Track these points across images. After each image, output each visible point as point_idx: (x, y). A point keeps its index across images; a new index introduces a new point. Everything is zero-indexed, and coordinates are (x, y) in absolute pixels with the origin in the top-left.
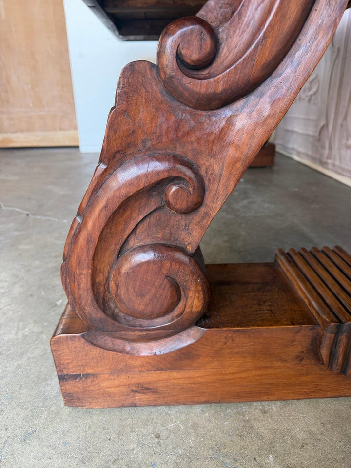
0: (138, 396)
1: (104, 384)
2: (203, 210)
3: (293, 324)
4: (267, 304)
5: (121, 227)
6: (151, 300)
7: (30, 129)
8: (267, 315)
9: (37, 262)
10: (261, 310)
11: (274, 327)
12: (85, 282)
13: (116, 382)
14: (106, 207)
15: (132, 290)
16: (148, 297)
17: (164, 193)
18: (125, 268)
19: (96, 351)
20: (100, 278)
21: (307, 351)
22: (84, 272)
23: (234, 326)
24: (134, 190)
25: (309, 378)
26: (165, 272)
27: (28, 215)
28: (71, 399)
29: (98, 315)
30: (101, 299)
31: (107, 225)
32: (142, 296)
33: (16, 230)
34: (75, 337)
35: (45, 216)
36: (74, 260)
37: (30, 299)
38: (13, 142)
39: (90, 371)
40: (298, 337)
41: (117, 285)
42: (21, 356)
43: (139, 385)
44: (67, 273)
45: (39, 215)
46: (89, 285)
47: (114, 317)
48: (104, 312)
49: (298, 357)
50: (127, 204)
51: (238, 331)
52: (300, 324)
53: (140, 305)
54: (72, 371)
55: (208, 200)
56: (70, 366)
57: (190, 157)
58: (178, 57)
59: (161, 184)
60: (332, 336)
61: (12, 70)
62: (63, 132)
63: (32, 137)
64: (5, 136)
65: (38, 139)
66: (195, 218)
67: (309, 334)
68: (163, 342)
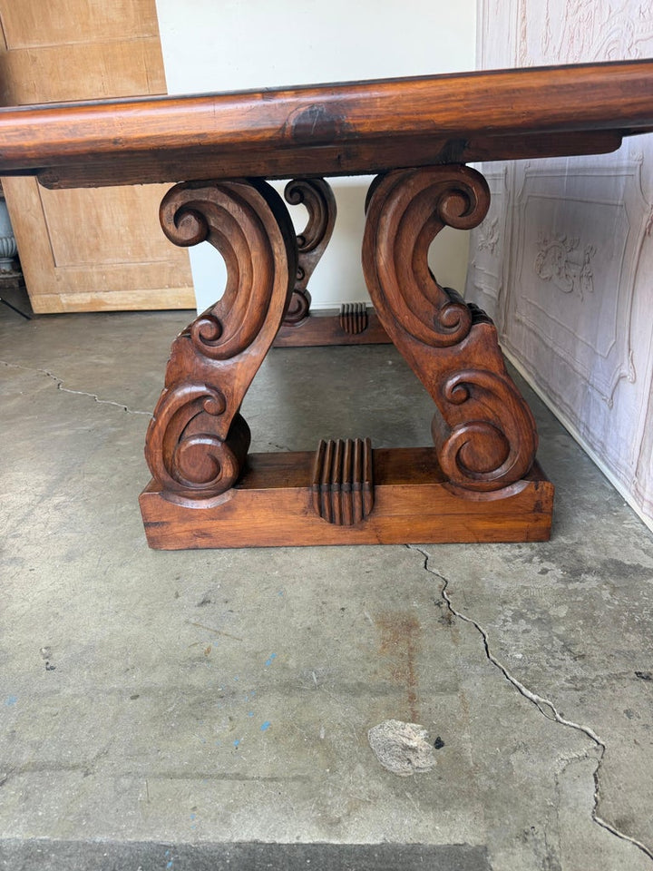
0: (199, 540)
1: (176, 530)
2: (226, 413)
3: (297, 487)
4: (288, 477)
5: (179, 424)
6: (200, 469)
7: (128, 286)
8: (283, 482)
10: (281, 480)
11: (282, 488)
12: (159, 458)
13: (183, 529)
14: (168, 412)
15: (187, 464)
16: (198, 467)
17: (202, 404)
18: (182, 450)
19: (168, 504)
20: (168, 456)
21: (308, 506)
22: (158, 451)
24: (183, 403)
25: (314, 528)
26: (206, 451)
27: (126, 409)
28: (154, 543)
29: (168, 479)
30: (170, 470)
31: (170, 423)
32: (194, 467)
33: (113, 426)
34: (155, 494)
35: (144, 411)
36: (151, 444)
37: (127, 487)
38: (107, 304)
39: (165, 520)
40: (300, 496)
41: (179, 460)
42: (119, 524)
43: (198, 530)
44: (148, 451)
45: (137, 410)
46: (162, 459)
47: (179, 481)
48: (172, 477)
49: (303, 511)
50: (180, 410)
53: (193, 473)
54: (153, 519)
55: (228, 407)
56: (151, 516)
57: (215, 384)
58: (200, 335)
59: (200, 399)
60: (316, 494)
61: (104, 207)
62: (173, 290)
63: (130, 297)
64: (94, 296)
65: (139, 299)
66: (223, 418)
67: (307, 493)
68: (212, 500)
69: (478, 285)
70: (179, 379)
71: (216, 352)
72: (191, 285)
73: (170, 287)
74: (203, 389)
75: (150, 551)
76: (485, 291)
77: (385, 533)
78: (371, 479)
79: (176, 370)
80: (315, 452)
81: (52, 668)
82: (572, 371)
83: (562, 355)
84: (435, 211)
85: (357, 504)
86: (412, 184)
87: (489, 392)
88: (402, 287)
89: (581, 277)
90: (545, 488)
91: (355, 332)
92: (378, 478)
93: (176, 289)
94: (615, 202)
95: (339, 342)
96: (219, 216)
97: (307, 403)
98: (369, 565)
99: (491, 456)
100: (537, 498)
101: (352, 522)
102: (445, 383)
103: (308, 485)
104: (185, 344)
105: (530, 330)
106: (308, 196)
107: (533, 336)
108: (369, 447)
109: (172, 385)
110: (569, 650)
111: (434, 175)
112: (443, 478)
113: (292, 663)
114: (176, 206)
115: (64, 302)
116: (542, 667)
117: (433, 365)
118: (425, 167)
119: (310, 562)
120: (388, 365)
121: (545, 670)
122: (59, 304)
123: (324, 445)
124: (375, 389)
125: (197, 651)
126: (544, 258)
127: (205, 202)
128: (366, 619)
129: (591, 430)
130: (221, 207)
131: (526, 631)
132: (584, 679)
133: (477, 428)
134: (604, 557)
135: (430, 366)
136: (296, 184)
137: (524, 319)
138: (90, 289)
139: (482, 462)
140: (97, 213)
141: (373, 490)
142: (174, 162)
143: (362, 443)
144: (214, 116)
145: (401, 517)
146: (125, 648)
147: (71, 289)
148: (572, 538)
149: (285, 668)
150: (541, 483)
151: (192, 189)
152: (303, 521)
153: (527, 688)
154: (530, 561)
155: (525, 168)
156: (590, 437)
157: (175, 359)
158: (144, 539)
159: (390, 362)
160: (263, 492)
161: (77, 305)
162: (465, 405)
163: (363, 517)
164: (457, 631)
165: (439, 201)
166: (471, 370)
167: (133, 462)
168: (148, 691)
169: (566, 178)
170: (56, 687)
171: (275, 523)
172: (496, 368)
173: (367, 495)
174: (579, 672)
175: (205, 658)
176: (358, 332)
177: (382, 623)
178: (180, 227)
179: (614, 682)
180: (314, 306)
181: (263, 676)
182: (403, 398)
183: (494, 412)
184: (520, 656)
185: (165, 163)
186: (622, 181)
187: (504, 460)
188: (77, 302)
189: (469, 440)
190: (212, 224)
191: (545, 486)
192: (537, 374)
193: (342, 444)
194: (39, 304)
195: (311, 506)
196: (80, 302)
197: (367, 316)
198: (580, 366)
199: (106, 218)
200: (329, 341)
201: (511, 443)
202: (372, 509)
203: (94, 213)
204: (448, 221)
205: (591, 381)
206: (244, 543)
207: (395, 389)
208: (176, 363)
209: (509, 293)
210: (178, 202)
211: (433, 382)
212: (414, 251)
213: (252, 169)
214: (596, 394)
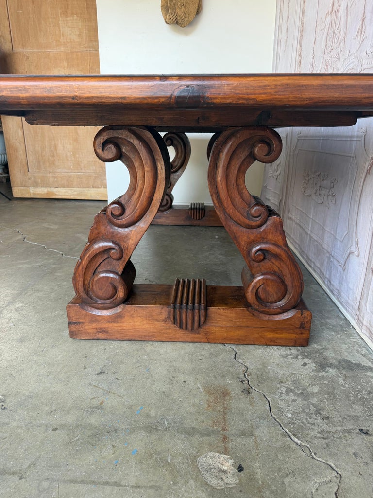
0: (100, 334)
1: (87, 327)
2: (123, 259)
3: (161, 305)
4: (156, 299)
5: (94, 264)
6: (105, 291)
7: (69, 185)
10: (152, 301)
11: (153, 306)
13: (91, 327)
14: (89, 257)
15: (97, 287)
16: (103, 290)
17: (109, 253)
18: (95, 280)
19: (83, 312)
20: (86, 282)
21: (167, 317)
22: (81, 279)
24: (98, 252)
25: (170, 331)
26: (109, 281)
27: (62, 254)
29: (85, 296)
30: (86, 291)
31: (89, 263)
32: (101, 290)
33: (54, 264)
34: (76, 305)
35: (74, 256)
36: (77, 275)
37: (59, 300)
38: (56, 195)
39: (81, 321)
40: (163, 311)
41: (92, 285)
42: (53, 322)
43: (100, 328)
44: (75, 280)
45: (69, 255)
46: (82, 284)
48: (87, 295)
49: (164, 320)
50: (96, 256)
53: (100, 293)
54: (74, 320)
55: (124, 256)
56: (73, 318)
57: (118, 242)
58: (112, 213)
59: (108, 250)
60: (172, 310)
61: (59, 140)
62: (95, 189)
63: (70, 192)
64: (49, 189)
65: (76, 193)
66: (121, 262)
67: (167, 309)
68: (110, 310)
69: (267, 197)
70: (97, 237)
71: (120, 223)
72: (105, 187)
73: (93, 187)
74: (111, 244)
75: (70, 340)
76: (271, 201)
77: (211, 336)
78: (205, 303)
79: (96, 232)
80: (172, 285)
81: (6, 409)
82: (321, 248)
83: (316, 239)
84: (251, 152)
85: (196, 318)
86: (239, 136)
87: (276, 256)
88: (230, 193)
89: (328, 195)
90: (306, 315)
91: (198, 219)
92: (209, 303)
93: (97, 189)
94: (350, 155)
95: (188, 224)
96: (128, 146)
97: (168, 257)
98: (201, 355)
99: (276, 293)
100: (302, 320)
101: (193, 329)
102: (251, 249)
103: (168, 304)
104: (102, 217)
105: (297, 223)
106: (175, 142)
107: (299, 227)
108: (204, 284)
109: (92, 241)
110: (320, 414)
111: (251, 132)
112: (248, 305)
113: (153, 413)
114: (103, 139)
115: (31, 192)
116: (303, 423)
117: (245, 238)
118: (246, 127)
119: (166, 351)
120: (216, 238)
121: (305, 425)
122: (29, 192)
123: (178, 281)
124: (208, 251)
125: (95, 403)
126: (307, 184)
127: (120, 138)
128: (198, 388)
129: (332, 282)
130: (129, 141)
131: (294, 400)
132: (328, 432)
133: (268, 277)
134: (339, 358)
135: (243, 239)
136: (169, 135)
137: (294, 218)
138: (47, 185)
139: (271, 296)
140: (55, 144)
141: (206, 310)
142: (104, 115)
143: (201, 282)
144: (132, 88)
145: (222, 327)
146: (52, 398)
147: (36, 185)
148: (321, 345)
149: (148, 416)
150: (304, 311)
151: (114, 130)
152: (163, 326)
153: (295, 436)
154: (296, 358)
155: (298, 134)
156: (331, 286)
157: (95, 226)
158: (67, 332)
159: (217, 237)
160: (141, 307)
161: (38, 194)
162: (262, 263)
163: (199, 326)
164: (253, 398)
165: (253, 147)
166: (266, 243)
167: (64, 285)
168: (63, 426)
169: (321, 141)
170: (7, 421)
171: (147, 326)
172: (281, 243)
173: (203, 312)
174: (325, 427)
175: (100, 407)
176: (199, 219)
177: (208, 392)
178: (105, 151)
179: (346, 434)
180: (175, 203)
181: (135, 421)
182: (224, 257)
183: (279, 268)
184: (290, 415)
185: (99, 114)
186: (354, 144)
187: (283, 297)
188: (38, 192)
189: (264, 283)
190: (124, 151)
191: (306, 313)
192: (301, 249)
193: (189, 282)
194: (17, 192)
195: (169, 317)
196: (41, 192)
197: (205, 210)
198: (326, 245)
199: (60, 147)
200: (182, 223)
201: (288, 287)
202: (205, 321)
203: (53, 143)
204: (258, 158)
205: (332, 255)
206: (127, 338)
207: (220, 252)
208: (96, 228)
209: (285, 203)
210: (105, 136)
211: (245, 248)
212: (237, 173)
213: (149, 122)
214: (335, 262)
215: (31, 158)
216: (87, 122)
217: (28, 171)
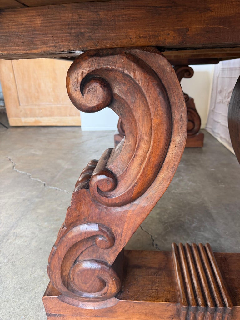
2: (115, 248)
3: (166, 301)
4: (156, 285)
5: (74, 253)
6: (90, 286)
8: (153, 293)
9: (46, 224)
10: (151, 289)
11: (155, 302)
12: (58, 276)
14: (66, 245)
15: (80, 281)
16: (88, 285)
17: (95, 239)
18: (77, 270)
19: (64, 305)
20: (65, 273)
21: (175, 315)
22: (57, 271)
23: (134, 300)
24: (79, 239)
26: (96, 274)
29: (65, 290)
30: (66, 283)
32: (86, 284)
34: (54, 297)
36: (52, 265)
38: (42, 123)
39: (62, 313)
40: (169, 308)
41: (73, 278)
46: (60, 277)
47: (73, 291)
48: (68, 288)
49: (170, 317)
51: (136, 302)
52: (169, 302)
53: (85, 288)
54: (53, 312)
57: (107, 225)
58: (98, 188)
59: (92, 237)
60: (185, 312)
61: (42, 80)
63: (52, 120)
64: (37, 119)
65: (56, 121)
66: (111, 250)
67: (175, 307)
70: (77, 220)
71: (109, 201)
73: (70, 115)
74: (96, 230)
79: (75, 214)
96: (124, 84)
104: (84, 194)
109: (70, 224)
114: (83, 73)
115: (23, 121)
122: (21, 122)
123: (177, 249)
127: (112, 70)
130: (127, 75)
138: (34, 116)
142: (82, 31)
151: (101, 56)
157: (74, 206)
160: (139, 303)
173: (228, 316)
178: (86, 95)
185: (73, 31)
190: (116, 92)
194: (13, 121)
196: (30, 121)
199: (43, 85)
203: (37, 82)
208: (75, 209)
210: (85, 69)
213: (161, 39)
215: (22, 95)
216: (55, 46)
217: (20, 105)
